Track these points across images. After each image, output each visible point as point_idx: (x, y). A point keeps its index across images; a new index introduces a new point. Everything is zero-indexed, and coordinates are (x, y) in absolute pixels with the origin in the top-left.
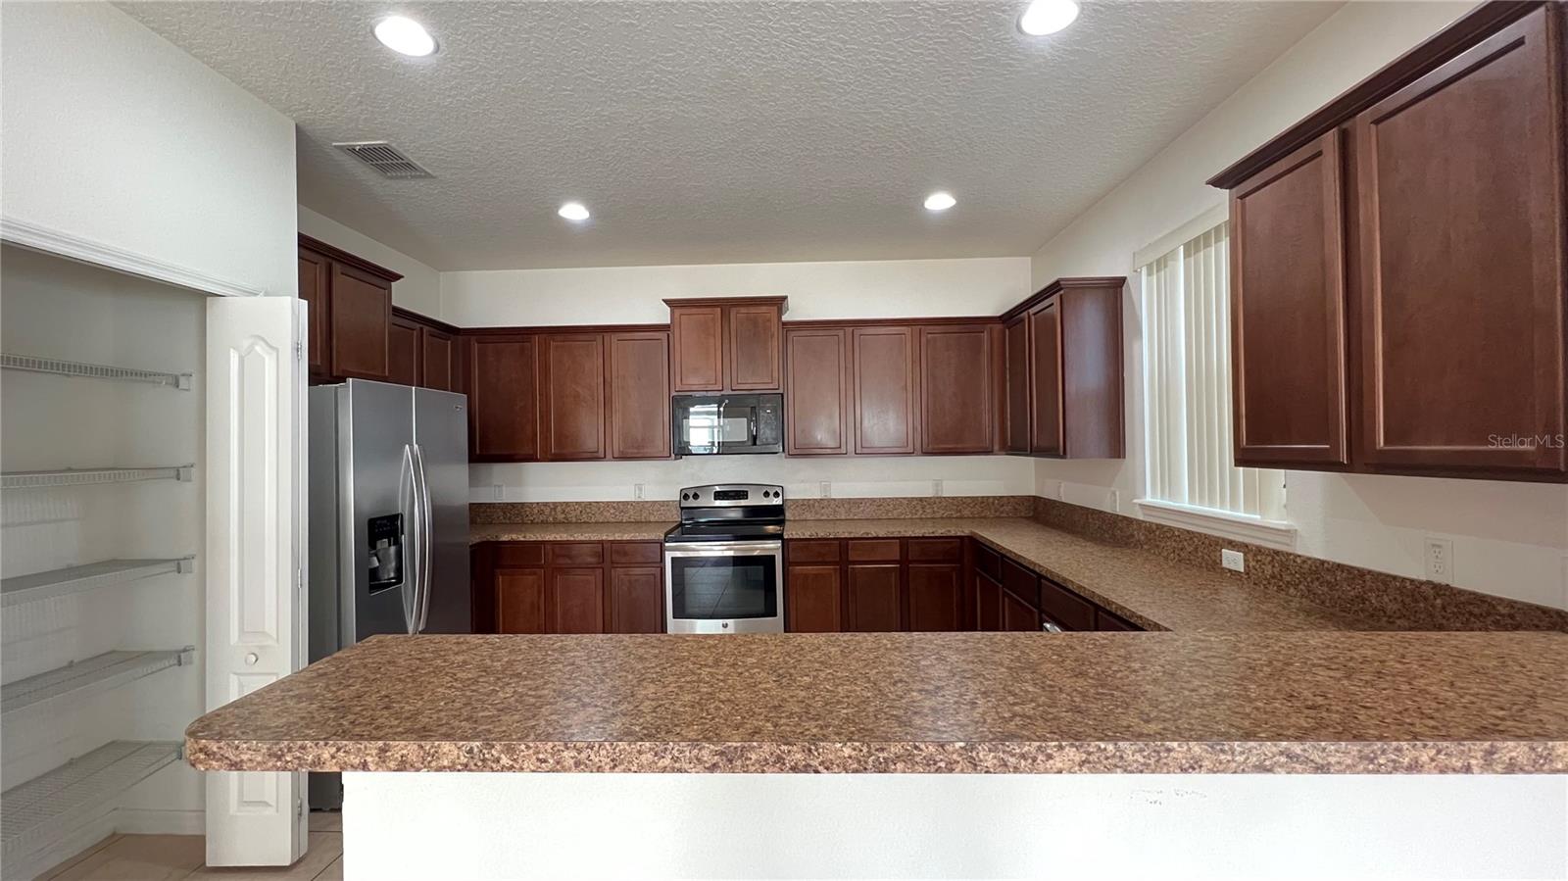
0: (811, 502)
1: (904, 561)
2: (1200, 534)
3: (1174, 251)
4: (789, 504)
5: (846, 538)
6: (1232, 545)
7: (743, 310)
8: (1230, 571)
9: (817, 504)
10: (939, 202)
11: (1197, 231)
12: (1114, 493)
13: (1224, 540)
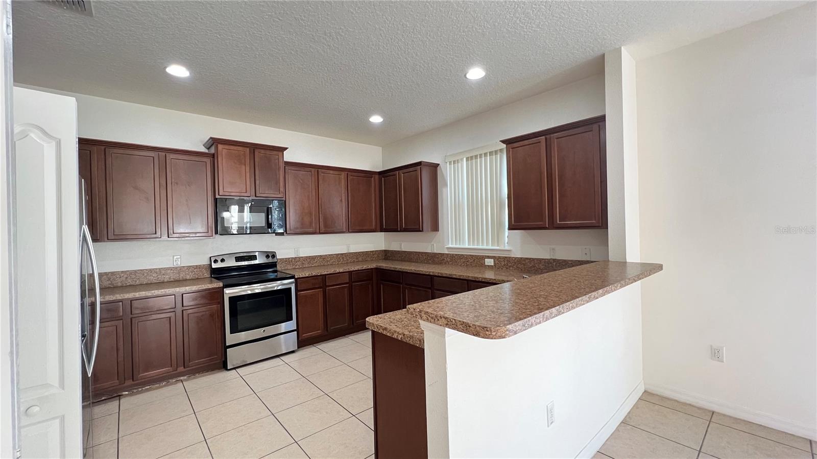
0: (291, 259)
1: (350, 282)
2: (476, 256)
3: (462, 160)
4: (279, 261)
5: (325, 275)
6: (489, 257)
7: (263, 151)
8: (488, 266)
9: (293, 260)
10: (376, 119)
11: (474, 154)
12: (433, 245)
13: (486, 256)
